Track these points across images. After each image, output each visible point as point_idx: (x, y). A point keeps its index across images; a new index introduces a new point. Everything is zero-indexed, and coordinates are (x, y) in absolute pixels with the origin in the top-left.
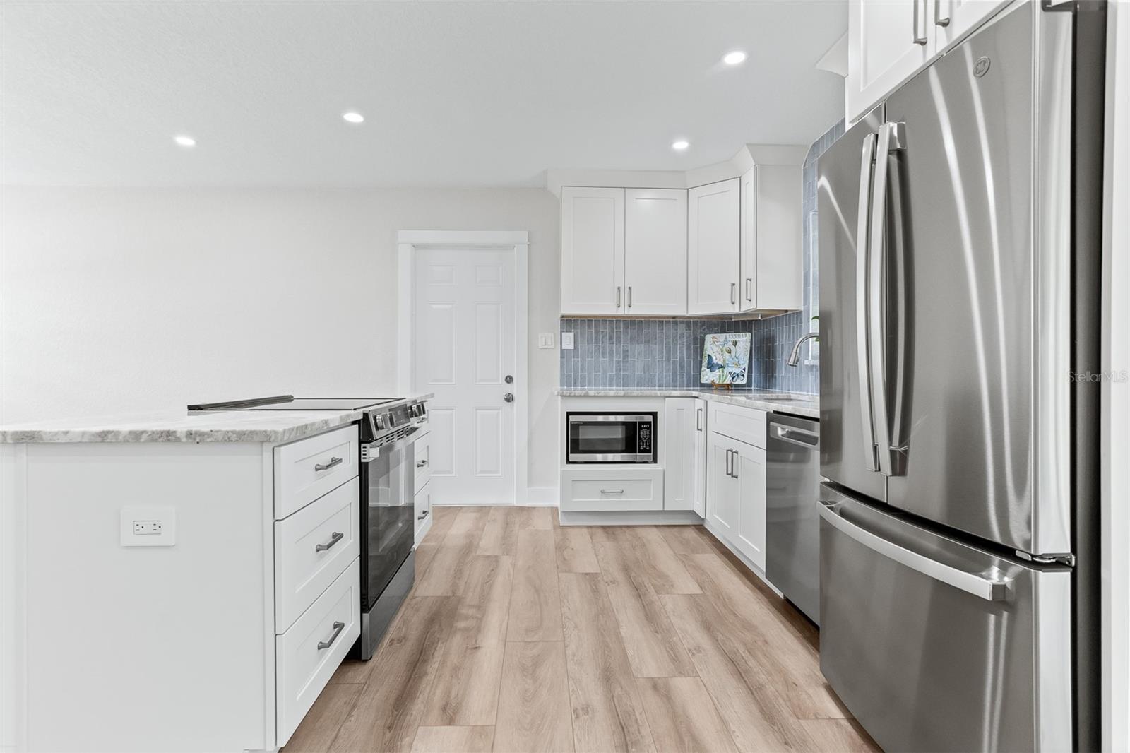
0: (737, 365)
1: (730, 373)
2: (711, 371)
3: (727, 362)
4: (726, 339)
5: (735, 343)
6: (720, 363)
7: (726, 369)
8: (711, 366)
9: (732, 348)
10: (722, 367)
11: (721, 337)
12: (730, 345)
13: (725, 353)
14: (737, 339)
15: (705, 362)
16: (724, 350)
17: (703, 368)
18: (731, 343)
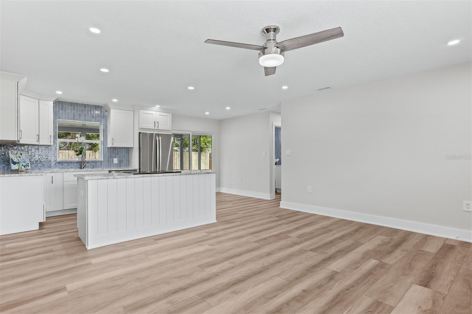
0: (25, 162)
1: (22, 165)
2: (14, 165)
3: (20, 161)
4: (17, 152)
5: (21, 154)
6: (17, 161)
7: (20, 163)
8: (14, 163)
9: (20, 156)
10: (18, 163)
11: (15, 152)
12: (19, 155)
13: (18, 158)
14: (22, 153)
15: (11, 161)
16: (17, 156)
17: (11, 164)
18: (20, 154)
